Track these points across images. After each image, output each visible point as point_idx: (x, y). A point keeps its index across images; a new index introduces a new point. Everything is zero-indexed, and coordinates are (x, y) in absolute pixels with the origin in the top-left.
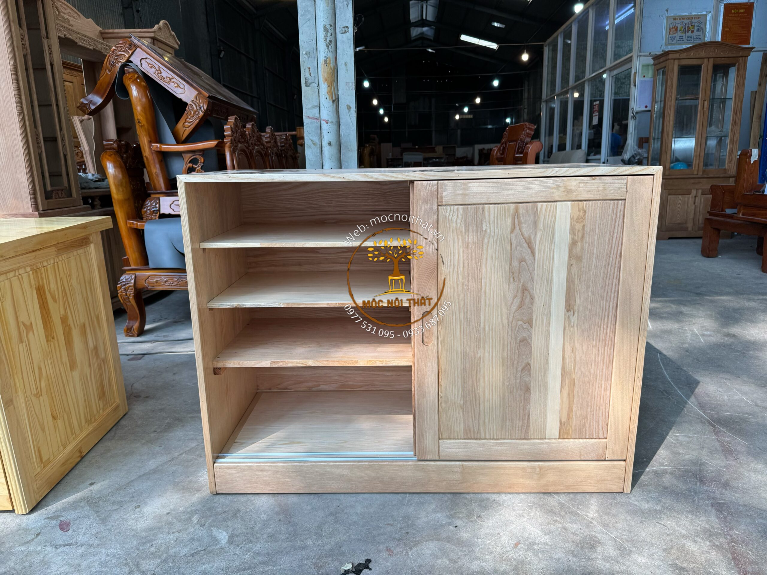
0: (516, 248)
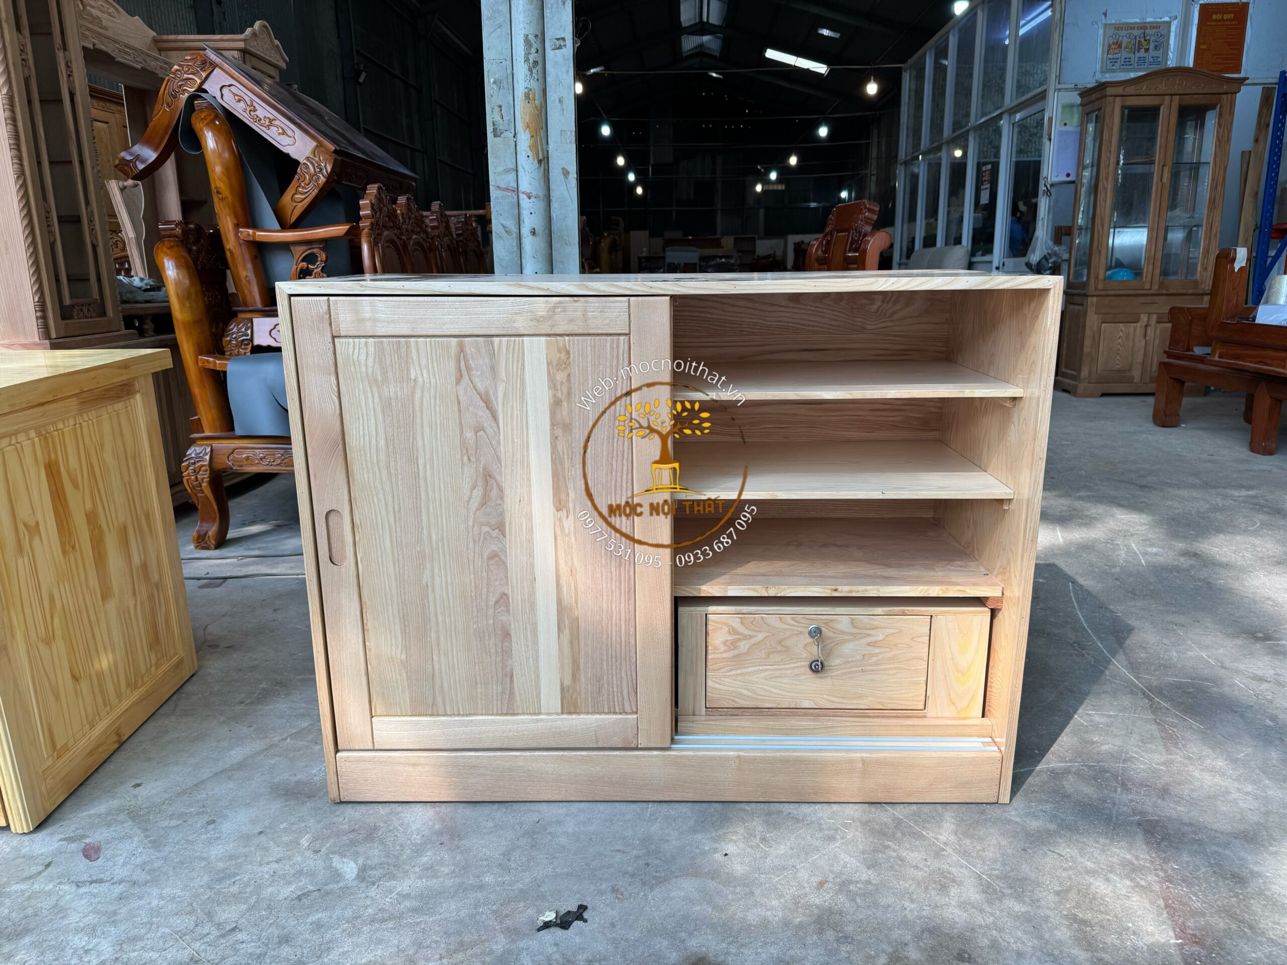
0: (468, 409)
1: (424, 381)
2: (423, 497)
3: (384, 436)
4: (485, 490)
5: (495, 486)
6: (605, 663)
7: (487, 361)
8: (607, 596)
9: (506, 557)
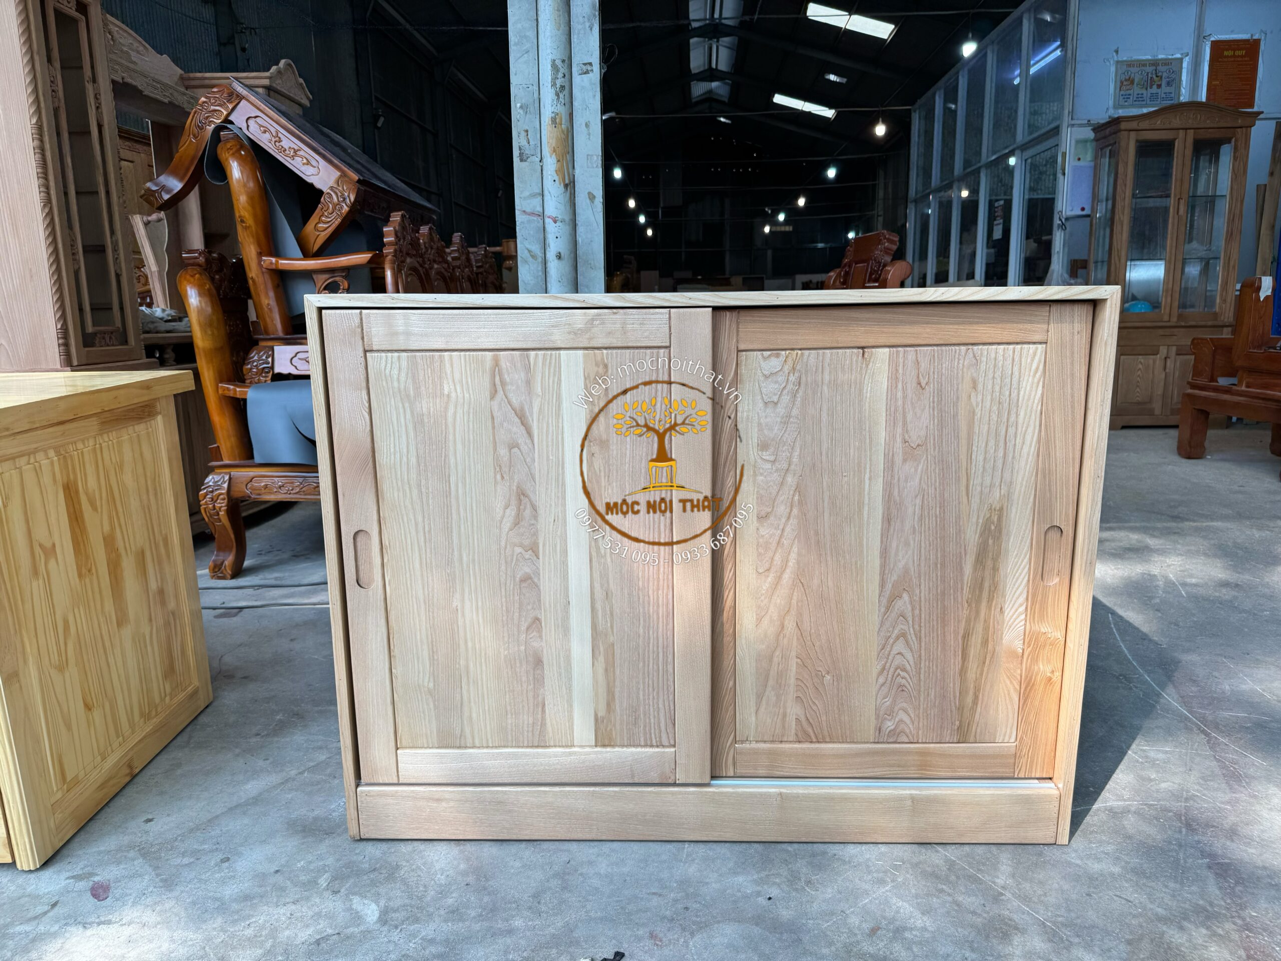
0: (502, 425)
1: (457, 396)
2: (454, 516)
3: (415, 454)
4: (519, 509)
5: (528, 506)
6: (641, 693)
7: (523, 375)
8: (645, 621)
9: (539, 579)
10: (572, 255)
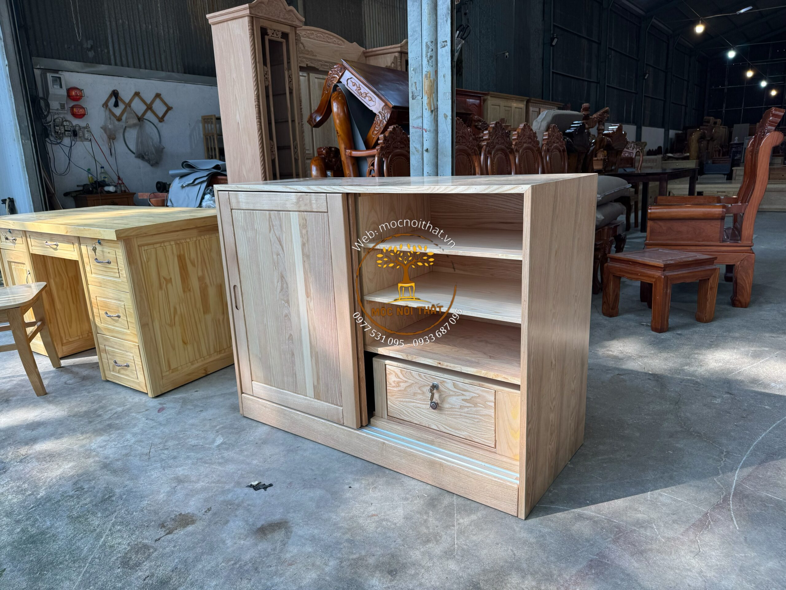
10: (435, 149)
